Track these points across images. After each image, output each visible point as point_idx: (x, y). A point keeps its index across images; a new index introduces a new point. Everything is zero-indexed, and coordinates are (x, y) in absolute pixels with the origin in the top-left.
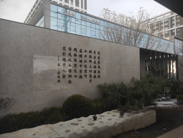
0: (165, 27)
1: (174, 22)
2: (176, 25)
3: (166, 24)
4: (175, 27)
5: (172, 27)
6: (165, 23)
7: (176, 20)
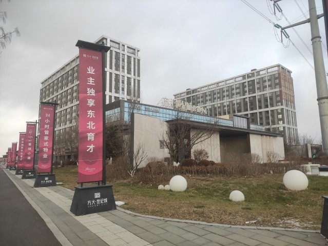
0: (237, 94)
1: (247, 89)
2: (249, 92)
3: (238, 91)
4: (247, 96)
5: (244, 95)
6: (237, 88)
7: (249, 87)
